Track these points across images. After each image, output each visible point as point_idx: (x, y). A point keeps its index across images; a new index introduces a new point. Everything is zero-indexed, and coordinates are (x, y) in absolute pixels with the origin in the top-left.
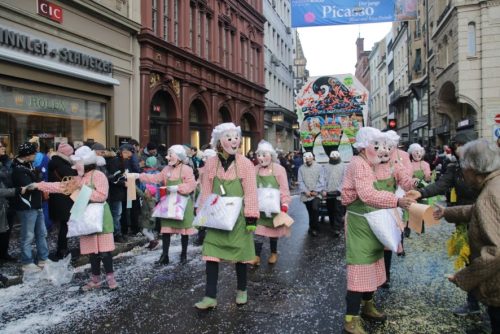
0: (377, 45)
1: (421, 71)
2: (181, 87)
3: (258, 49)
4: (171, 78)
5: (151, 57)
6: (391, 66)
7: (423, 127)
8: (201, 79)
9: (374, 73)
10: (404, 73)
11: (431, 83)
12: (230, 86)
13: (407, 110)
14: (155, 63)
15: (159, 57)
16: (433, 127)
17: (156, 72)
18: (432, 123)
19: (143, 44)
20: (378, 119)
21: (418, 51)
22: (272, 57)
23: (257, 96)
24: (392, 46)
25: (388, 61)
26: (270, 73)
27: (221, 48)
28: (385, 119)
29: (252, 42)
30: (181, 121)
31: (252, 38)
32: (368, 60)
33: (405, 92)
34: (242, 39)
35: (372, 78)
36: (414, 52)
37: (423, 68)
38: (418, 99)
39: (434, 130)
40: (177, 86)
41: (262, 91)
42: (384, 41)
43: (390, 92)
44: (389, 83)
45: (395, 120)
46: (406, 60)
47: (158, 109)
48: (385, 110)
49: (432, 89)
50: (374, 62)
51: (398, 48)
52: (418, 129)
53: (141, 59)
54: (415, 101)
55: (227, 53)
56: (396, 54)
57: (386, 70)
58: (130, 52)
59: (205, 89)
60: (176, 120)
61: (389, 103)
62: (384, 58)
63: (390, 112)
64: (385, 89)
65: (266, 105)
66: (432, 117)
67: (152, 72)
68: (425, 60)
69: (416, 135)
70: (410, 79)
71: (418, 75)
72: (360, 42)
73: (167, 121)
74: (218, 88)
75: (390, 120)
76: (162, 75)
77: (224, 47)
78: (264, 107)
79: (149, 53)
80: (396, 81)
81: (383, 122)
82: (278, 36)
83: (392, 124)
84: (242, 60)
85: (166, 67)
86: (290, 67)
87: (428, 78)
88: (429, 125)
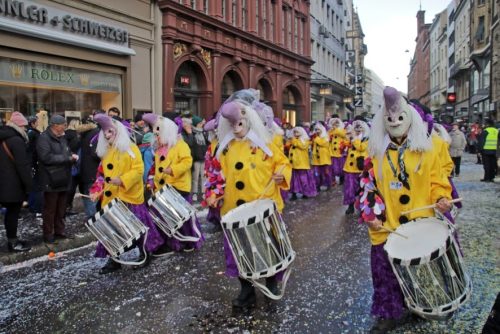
0: (438, 16)
1: (484, 40)
2: (212, 58)
3: (304, 19)
4: (199, 48)
5: (174, 25)
6: (452, 38)
7: (483, 101)
8: (235, 49)
9: (434, 45)
10: (466, 45)
11: (495, 53)
12: (270, 56)
13: (467, 83)
14: (178, 31)
15: (184, 25)
16: (494, 100)
17: (182, 42)
18: (494, 96)
19: (164, 11)
20: (437, 94)
21: (482, 19)
22: (321, 28)
23: (302, 68)
24: (453, 17)
25: (449, 33)
26: (318, 45)
27: (259, 16)
28: (444, 93)
29: (296, 12)
30: (211, 93)
31: (296, 8)
32: (429, 33)
33: (466, 64)
34: (284, 8)
35: (432, 51)
36: (476, 20)
37: (486, 36)
38: (479, 71)
39: (495, 103)
40: (207, 57)
41: (308, 63)
42: (445, 12)
43: (450, 65)
44: (449, 56)
45: (454, 94)
46: (468, 30)
47: (186, 81)
48: (445, 84)
49: (495, 59)
50: (435, 34)
51: (460, 18)
52: (478, 103)
53: (163, 28)
54: (476, 73)
55: (267, 23)
56: (458, 24)
57: (446, 42)
58: (152, 20)
59: (240, 60)
60: (207, 93)
61: (449, 76)
62: (445, 29)
63: (450, 86)
64: (445, 63)
65: (312, 77)
66: (494, 88)
67: (176, 41)
68: (488, 27)
69: (476, 109)
70: (472, 49)
71: (480, 45)
72: (421, 15)
73: (198, 93)
74: (255, 59)
75: (450, 94)
76: (189, 45)
77: (264, 16)
78: (309, 80)
79: (172, 21)
80: (457, 53)
81: (441, 96)
82: (328, 7)
83: (451, 98)
84: (285, 30)
85: (193, 36)
86: (342, 39)
87: (491, 47)
88: (490, 98)
